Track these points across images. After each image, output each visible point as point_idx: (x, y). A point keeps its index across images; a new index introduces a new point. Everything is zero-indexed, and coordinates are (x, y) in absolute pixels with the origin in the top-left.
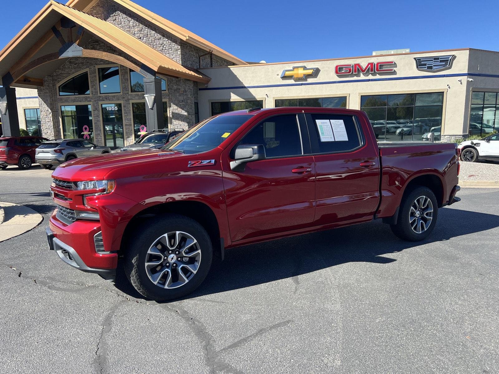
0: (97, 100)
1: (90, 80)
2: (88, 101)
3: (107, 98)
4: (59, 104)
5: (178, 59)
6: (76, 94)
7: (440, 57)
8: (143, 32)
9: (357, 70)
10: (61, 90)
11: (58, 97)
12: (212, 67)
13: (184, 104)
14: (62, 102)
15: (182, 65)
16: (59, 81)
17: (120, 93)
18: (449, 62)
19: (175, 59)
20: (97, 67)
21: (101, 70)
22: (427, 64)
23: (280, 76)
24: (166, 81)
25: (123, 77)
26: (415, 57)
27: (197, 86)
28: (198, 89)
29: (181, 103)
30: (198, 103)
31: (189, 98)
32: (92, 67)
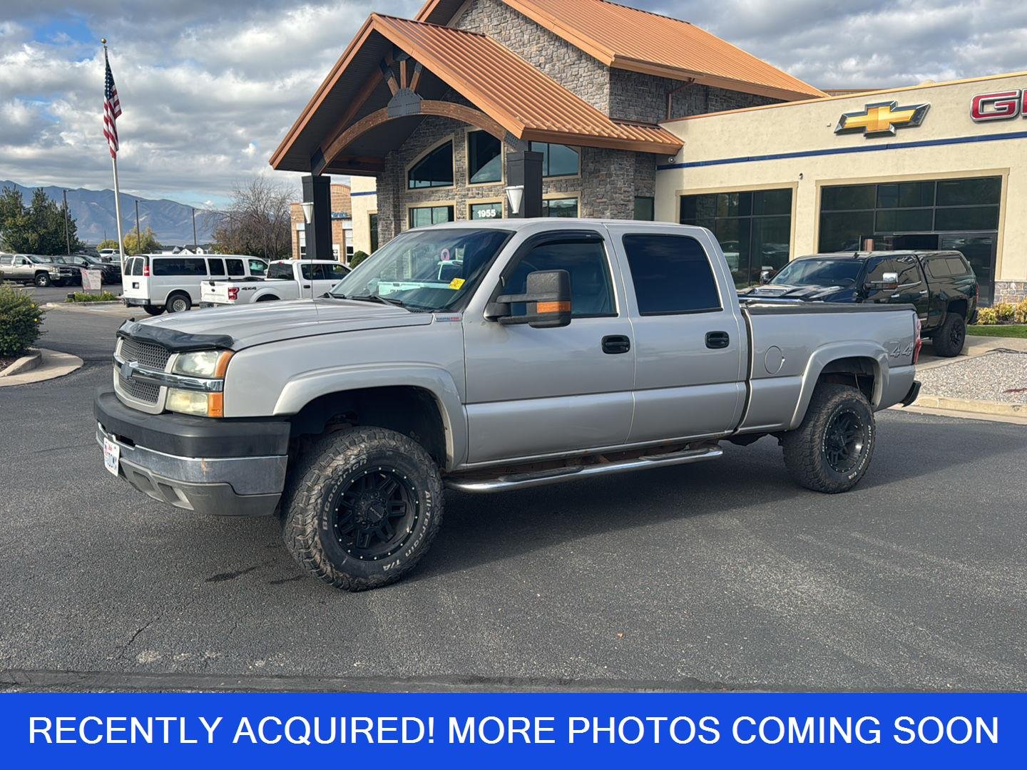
0: (464, 196)
1: (455, 156)
2: (450, 199)
3: (479, 192)
4: (408, 205)
5: (603, 104)
6: (432, 185)
10: (412, 175)
11: (407, 190)
13: (605, 202)
14: (412, 202)
15: (610, 119)
16: (409, 161)
17: (500, 180)
19: (597, 105)
20: (467, 130)
23: (833, 129)
24: (580, 153)
27: (654, 161)
28: (656, 169)
29: (600, 201)
30: (653, 199)
31: (620, 189)
32: (459, 130)
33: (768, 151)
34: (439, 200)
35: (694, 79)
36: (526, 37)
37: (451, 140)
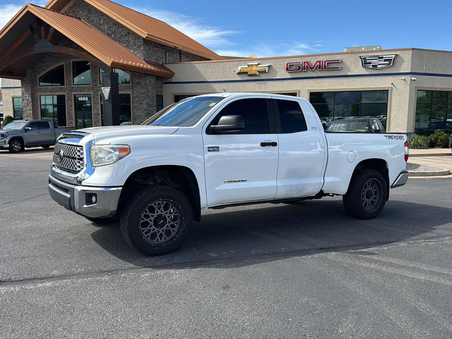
0: (71, 91)
1: (66, 72)
2: (63, 92)
3: (79, 89)
4: (39, 94)
5: (141, 54)
6: (53, 84)
7: (384, 56)
8: (112, 29)
9: (306, 67)
10: (41, 80)
11: (38, 87)
13: (144, 96)
14: (42, 92)
15: (144, 61)
16: (40, 73)
17: (90, 84)
18: (392, 61)
19: (138, 54)
20: (72, 60)
21: (75, 63)
22: (372, 62)
24: (130, 74)
25: (93, 70)
26: (360, 56)
27: (161, 81)
28: (163, 83)
29: (142, 96)
30: (162, 96)
31: (150, 91)
32: (67, 60)
33: (210, 79)
34: (57, 92)
35: (177, 47)
36: (102, 22)
37: (63, 65)
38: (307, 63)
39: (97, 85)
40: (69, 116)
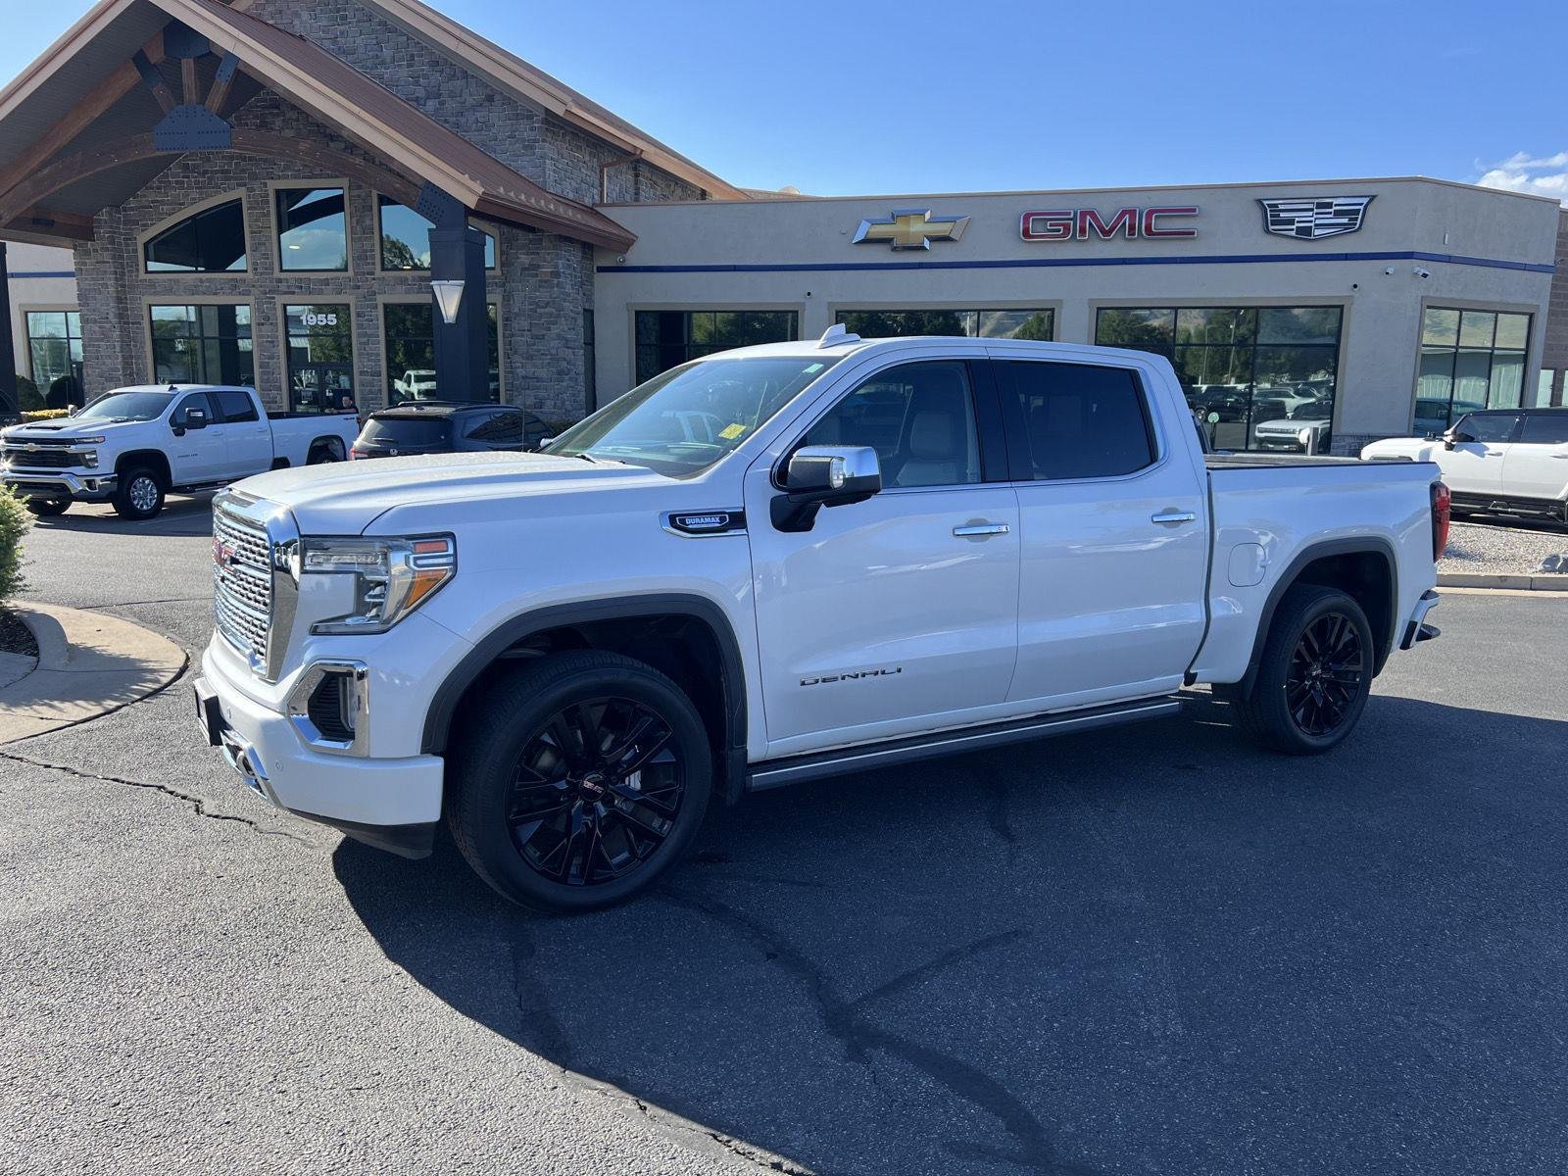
0: (271, 292)
1: (250, 226)
2: (237, 294)
3: (303, 287)
4: (147, 300)
5: (534, 170)
6: (199, 269)
7: (1335, 202)
9: (1088, 228)
10: (152, 253)
11: (142, 275)
12: (637, 200)
13: (551, 313)
14: (155, 294)
15: (547, 193)
16: (146, 225)
17: (346, 270)
18: (1360, 216)
19: (525, 170)
20: (273, 185)
21: (283, 196)
22: (1297, 219)
23: (851, 238)
24: (498, 238)
26: (1261, 197)
27: (592, 260)
28: (595, 268)
30: (593, 311)
31: (569, 295)
32: (256, 185)
33: (762, 260)
34: (216, 294)
35: (642, 151)
36: (387, 53)
37: (240, 199)
38: (1092, 214)
39: (373, 273)
40: (265, 377)
